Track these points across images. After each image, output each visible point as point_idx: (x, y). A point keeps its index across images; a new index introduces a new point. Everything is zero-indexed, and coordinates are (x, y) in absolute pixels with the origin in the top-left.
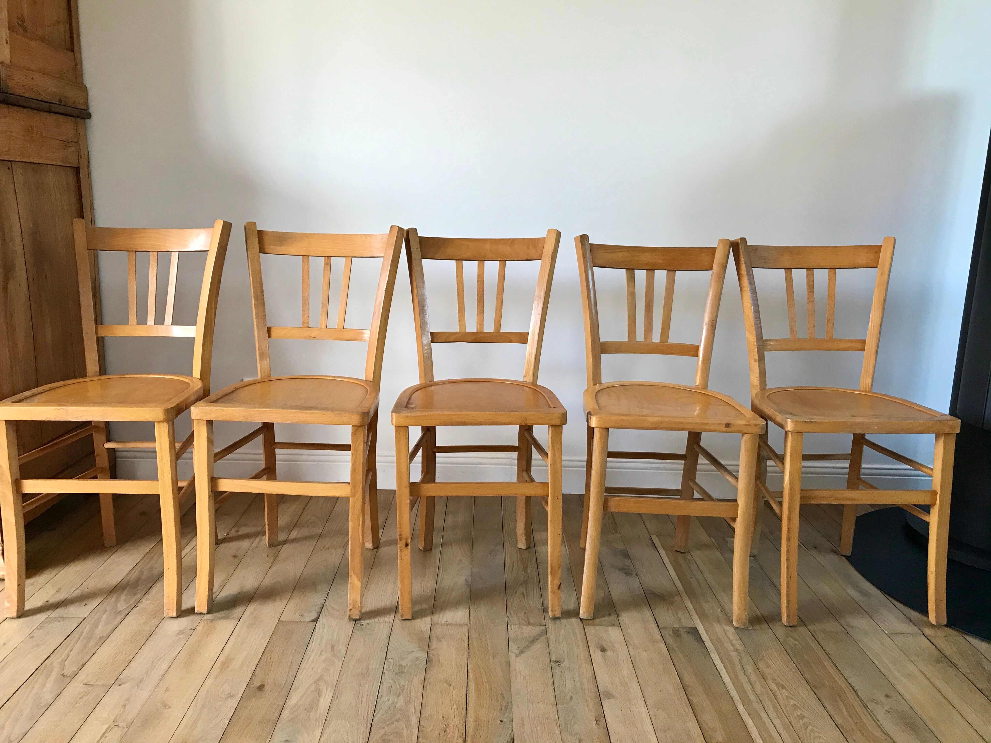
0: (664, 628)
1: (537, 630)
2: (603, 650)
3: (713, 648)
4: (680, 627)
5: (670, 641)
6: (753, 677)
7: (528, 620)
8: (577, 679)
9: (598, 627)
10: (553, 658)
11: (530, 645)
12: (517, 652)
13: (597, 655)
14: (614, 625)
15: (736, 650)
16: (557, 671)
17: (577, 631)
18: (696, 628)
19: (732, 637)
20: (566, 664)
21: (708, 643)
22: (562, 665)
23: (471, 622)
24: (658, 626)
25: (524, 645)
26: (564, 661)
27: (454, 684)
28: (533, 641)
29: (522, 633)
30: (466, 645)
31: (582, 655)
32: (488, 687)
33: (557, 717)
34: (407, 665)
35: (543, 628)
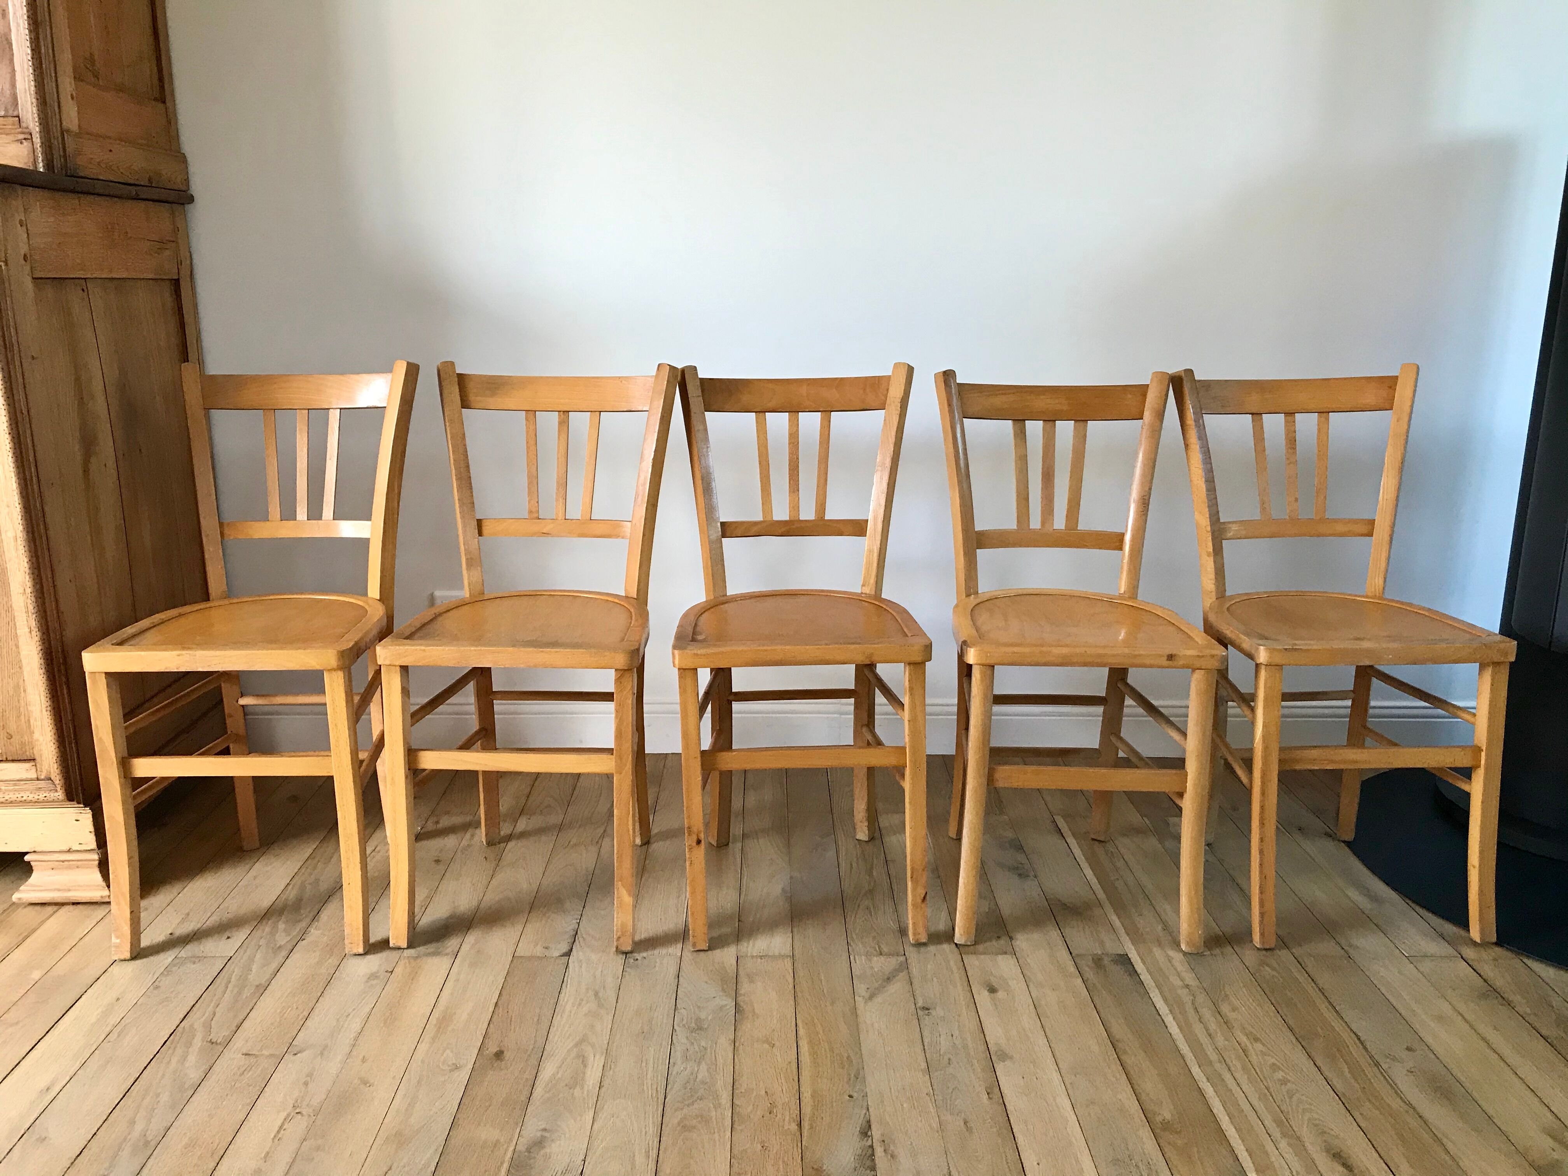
0: (1078, 955)
1: (892, 963)
2: (992, 990)
3: (1154, 984)
4: (1103, 954)
5: (1089, 974)
6: (1213, 1026)
7: (879, 947)
8: (956, 1033)
9: (982, 957)
10: (920, 1004)
11: (885, 984)
12: (867, 995)
13: (983, 997)
14: (1006, 953)
15: (1187, 986)
16: (926, 1021)
17: (952, 963)
18: (1127, 955)
19: (1180, 968)
20: (939, 1012)
21: (1145, 977)
22: (933, 1012)
23: (796, 953)
24: (1071, 953)
25: (876, 985)
26: (935, 1008)
27: (777, 1044)
28: (888, 979)
29: (872, 968)
30: (791, 986)
31: (962, 998)
32: (827, 1047)
33: (931, 1088)
34: (707, 1018)
35: (902, 959)
